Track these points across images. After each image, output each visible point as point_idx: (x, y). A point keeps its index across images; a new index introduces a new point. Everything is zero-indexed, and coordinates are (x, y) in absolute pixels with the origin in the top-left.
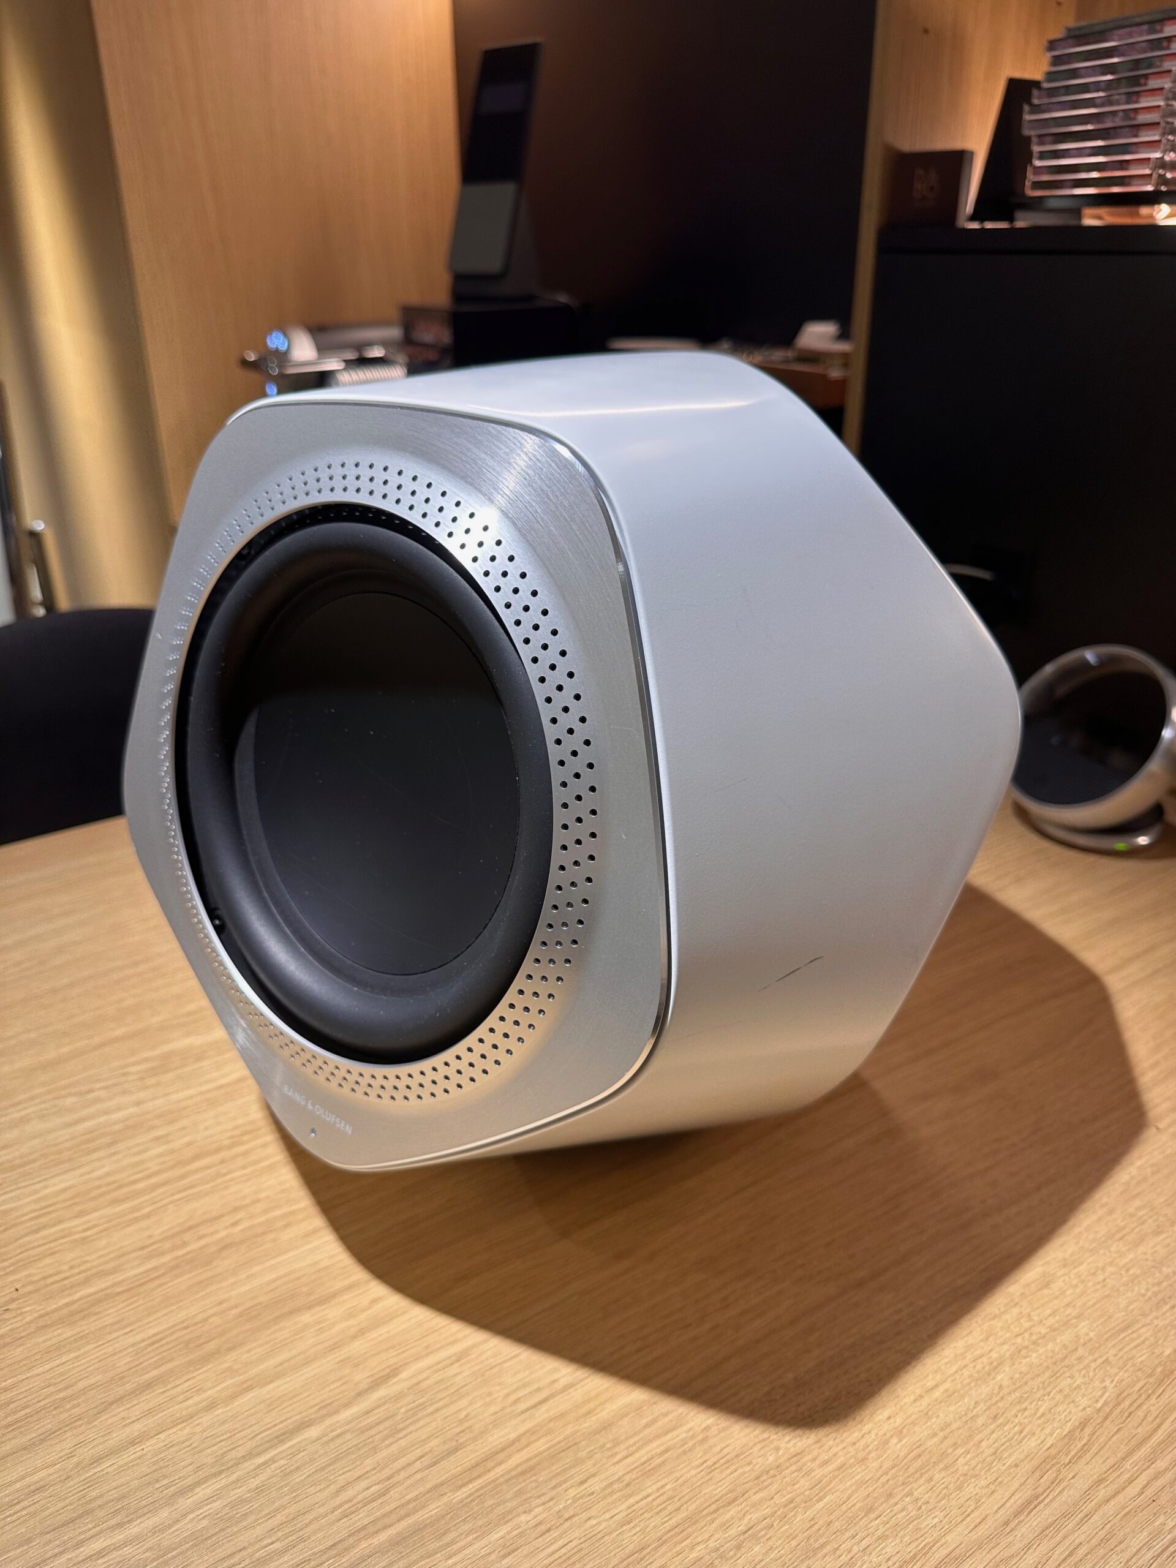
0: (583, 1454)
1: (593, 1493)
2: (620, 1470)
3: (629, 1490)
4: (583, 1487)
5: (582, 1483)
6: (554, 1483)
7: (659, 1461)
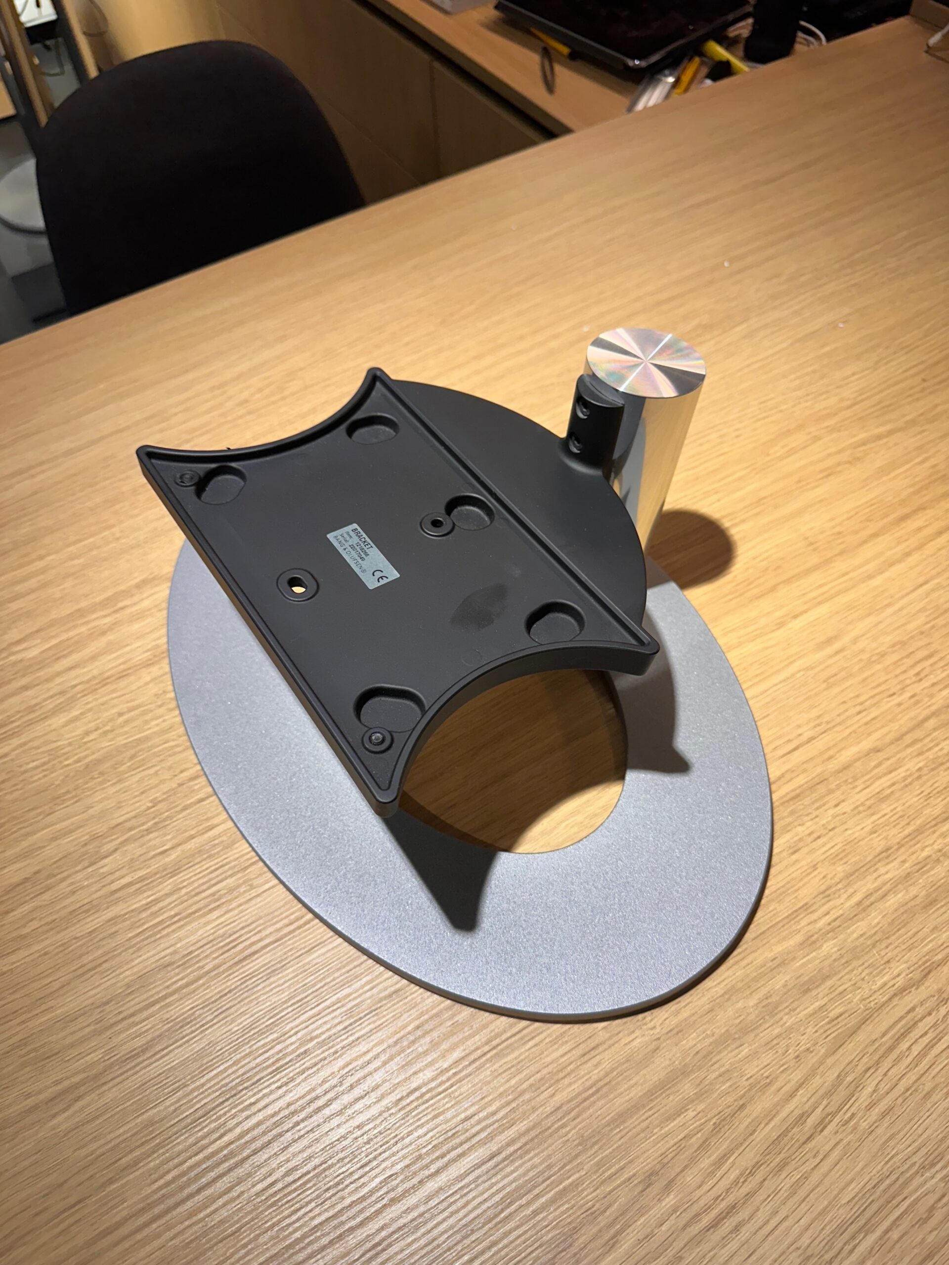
0: (833, 786)
1: (845, 813)
2: (862, 797)
3: (871, 811)
4: (839, 808)
5: (836, 806)
6: (816, 805)
7: (889, 791)
